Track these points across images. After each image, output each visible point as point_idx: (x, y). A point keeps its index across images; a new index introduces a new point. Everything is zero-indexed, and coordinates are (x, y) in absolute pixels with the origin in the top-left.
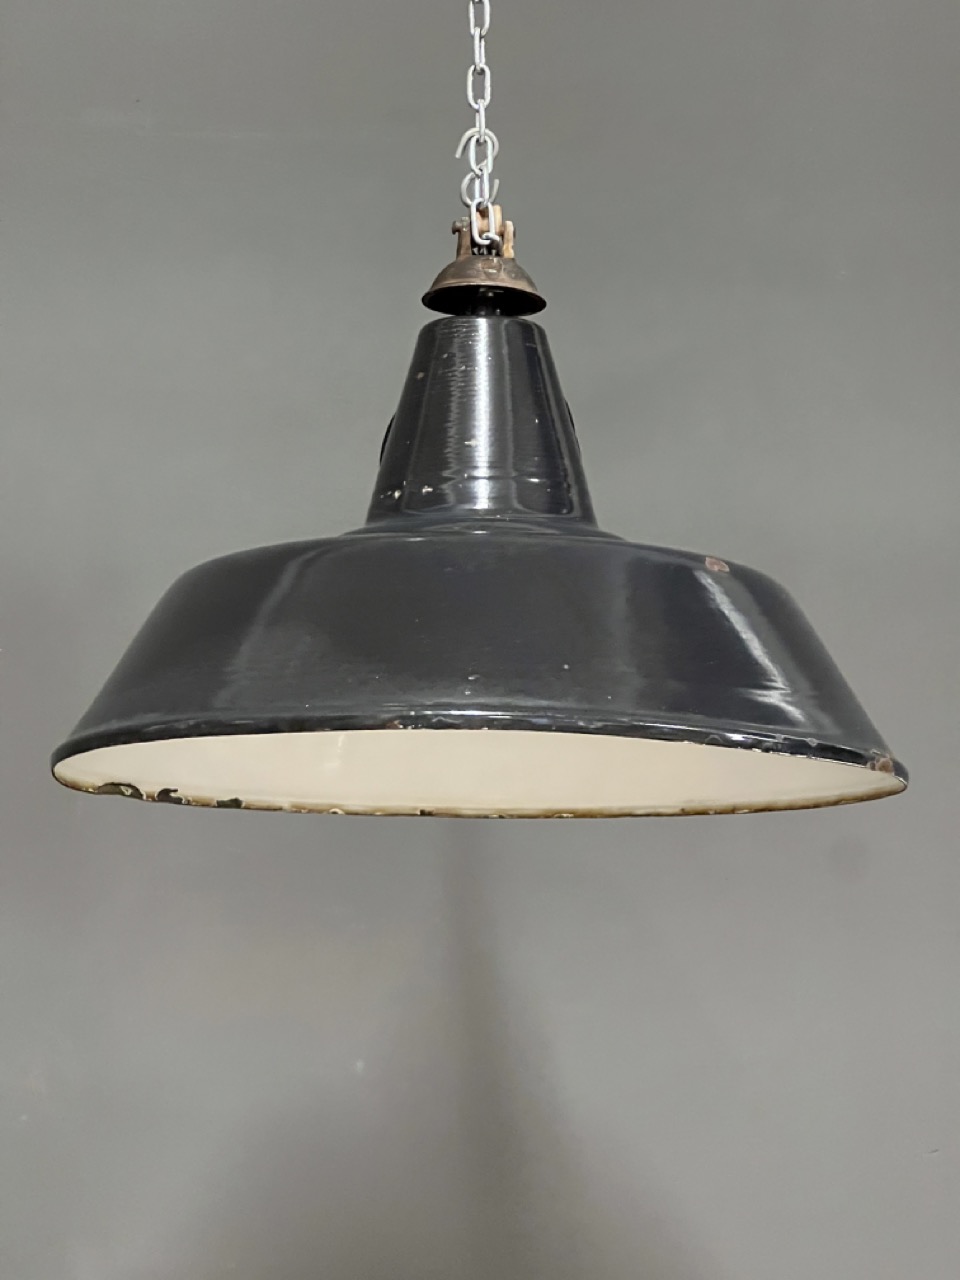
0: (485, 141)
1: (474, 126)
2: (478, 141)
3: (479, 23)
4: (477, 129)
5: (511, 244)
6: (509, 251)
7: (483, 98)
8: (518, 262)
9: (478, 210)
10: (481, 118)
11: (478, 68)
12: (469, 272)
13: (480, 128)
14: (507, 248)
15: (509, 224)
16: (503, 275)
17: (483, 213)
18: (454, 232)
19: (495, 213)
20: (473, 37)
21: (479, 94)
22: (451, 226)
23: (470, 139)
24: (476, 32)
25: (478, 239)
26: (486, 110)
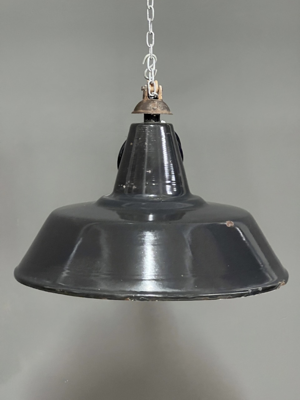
0: (153, 59)
1: (149, 53)
2: (150, 58)
3: (151, 17)
4: (150, 54)
5: (161, 94)
6: (160, 97)
7: (152, 43)
8: (164, 101)
9: (150, 84)
10: (151, 51)
11: (150, 33)
12: (147, 108)
13: (151, 54)
14: (160, 96)
15: (160, 86)
16: (159, 109)
17: (152, 85)
18: (142, 90)
19: (156, 83)
20: (148, 21)
21: (150, 42)
22: (141, 88)
23: (148, 57)
24: (149, 20)
25: (150, 94)
26: (153, 47)
